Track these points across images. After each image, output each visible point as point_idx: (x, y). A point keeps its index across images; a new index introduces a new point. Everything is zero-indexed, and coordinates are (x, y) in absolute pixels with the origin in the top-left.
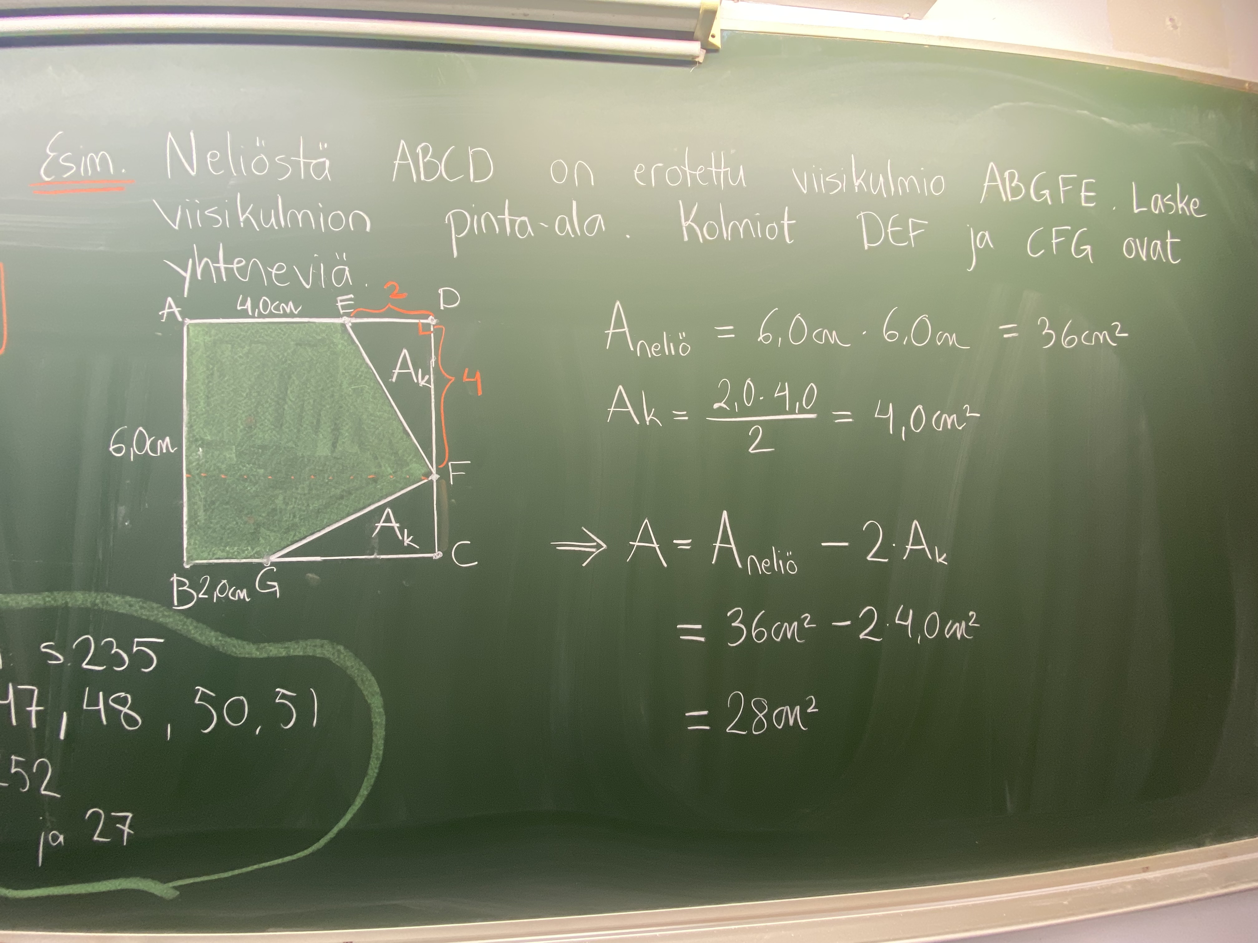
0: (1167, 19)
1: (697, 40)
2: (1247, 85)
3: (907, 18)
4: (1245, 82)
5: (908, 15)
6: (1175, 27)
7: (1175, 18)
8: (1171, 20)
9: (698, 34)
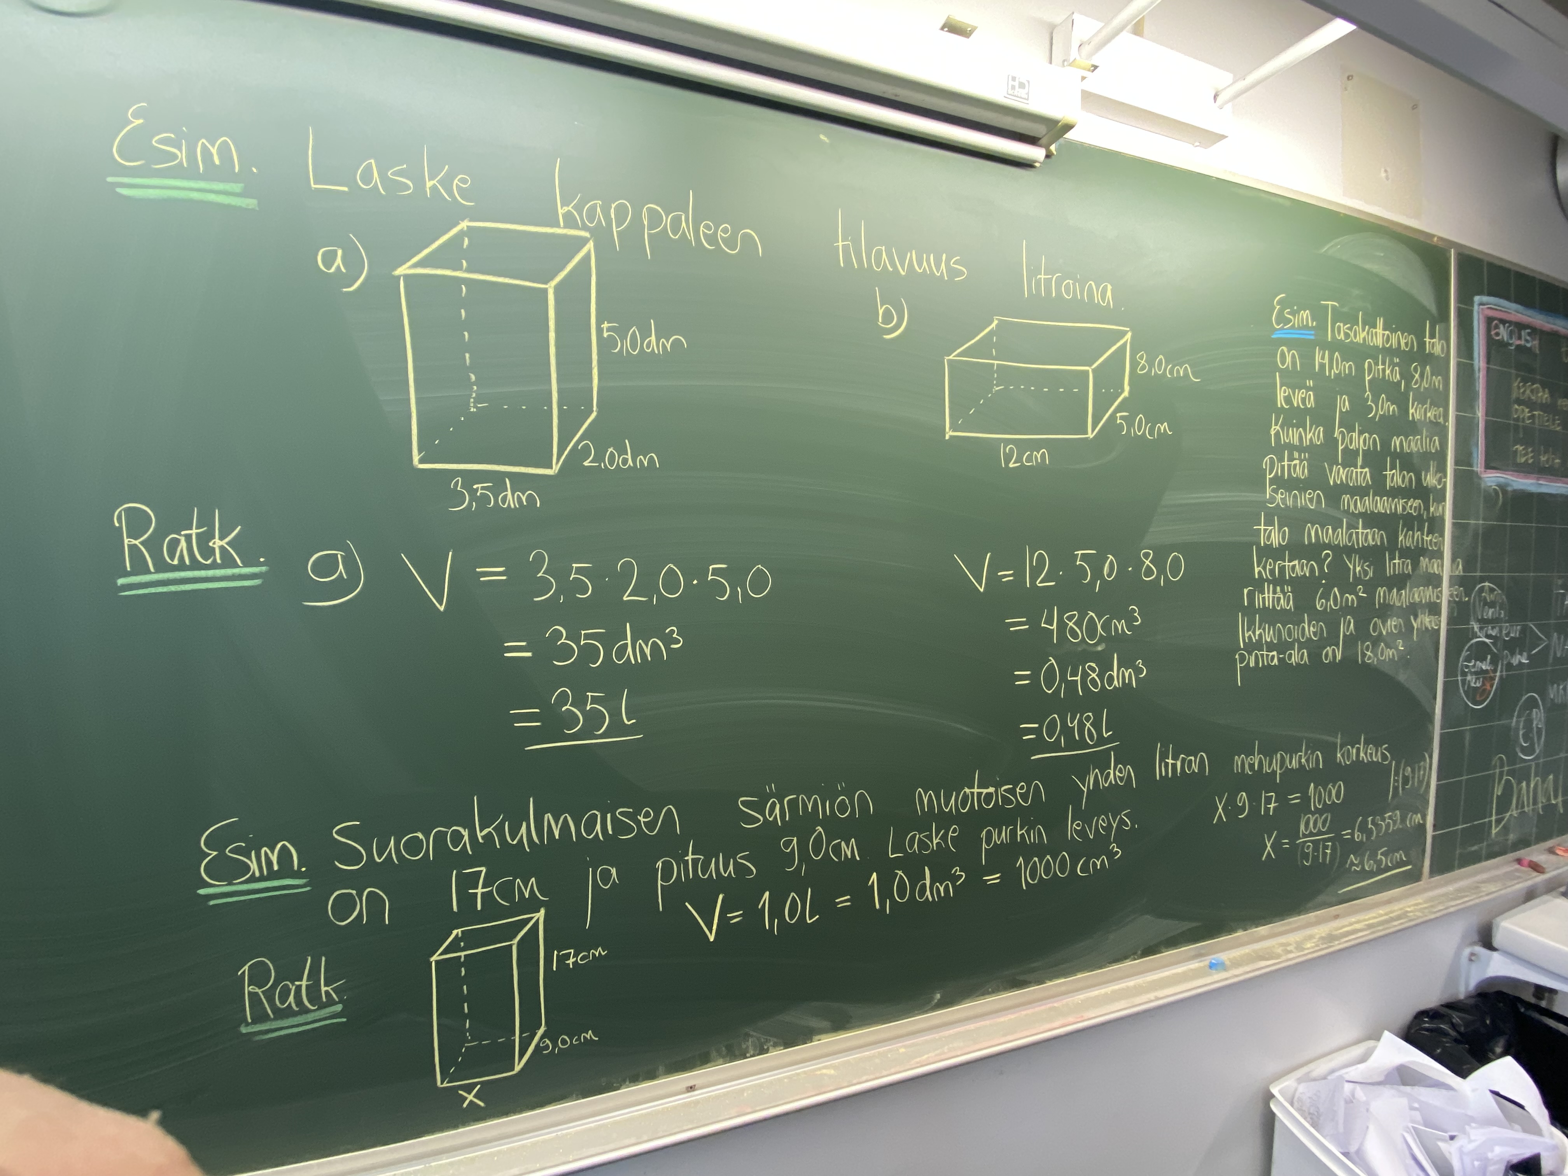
0: (1383, 170)
1: (1040, 146)
2: (1436, 239)
3: (1196, 146)
4: (1433, 236)
5: (1198, 144)
6: (1387, 178)
7: (1389, 169)
8: (1386, 171)
9: (1043, 141)
